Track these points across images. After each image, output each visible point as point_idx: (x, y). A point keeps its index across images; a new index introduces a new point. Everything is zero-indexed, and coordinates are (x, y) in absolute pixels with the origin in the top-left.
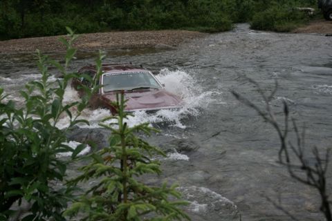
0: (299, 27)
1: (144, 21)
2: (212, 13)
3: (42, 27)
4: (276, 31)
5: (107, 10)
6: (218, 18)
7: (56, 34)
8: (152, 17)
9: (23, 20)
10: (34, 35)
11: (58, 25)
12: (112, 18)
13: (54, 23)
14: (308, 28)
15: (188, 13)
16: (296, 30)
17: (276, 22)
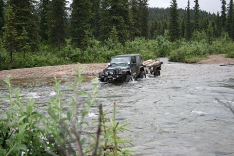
0: (202, 59)
1: (95, 57)
2: (142, 51)
3: (25, 62)
4: (187, 62)
5: (70, 49)
6: (146, 54)
7: (34, 66)
8: (101, 53)
9: (11, 57)
10: (19, 67)
11: (36, 60)
12: (73, 55)
13: (33, 59)
14: (208, 60)
15: (125, 51)
16: (200, 62)
17: (186, 57)
